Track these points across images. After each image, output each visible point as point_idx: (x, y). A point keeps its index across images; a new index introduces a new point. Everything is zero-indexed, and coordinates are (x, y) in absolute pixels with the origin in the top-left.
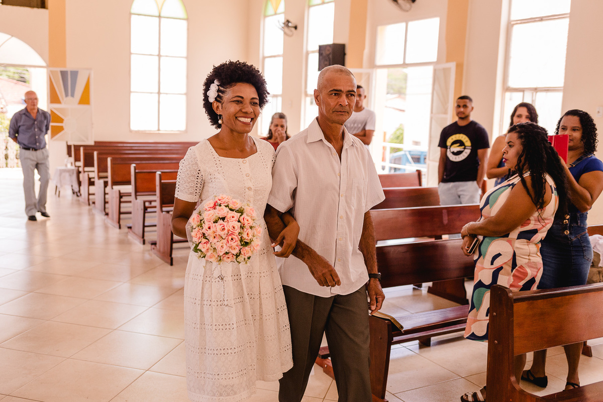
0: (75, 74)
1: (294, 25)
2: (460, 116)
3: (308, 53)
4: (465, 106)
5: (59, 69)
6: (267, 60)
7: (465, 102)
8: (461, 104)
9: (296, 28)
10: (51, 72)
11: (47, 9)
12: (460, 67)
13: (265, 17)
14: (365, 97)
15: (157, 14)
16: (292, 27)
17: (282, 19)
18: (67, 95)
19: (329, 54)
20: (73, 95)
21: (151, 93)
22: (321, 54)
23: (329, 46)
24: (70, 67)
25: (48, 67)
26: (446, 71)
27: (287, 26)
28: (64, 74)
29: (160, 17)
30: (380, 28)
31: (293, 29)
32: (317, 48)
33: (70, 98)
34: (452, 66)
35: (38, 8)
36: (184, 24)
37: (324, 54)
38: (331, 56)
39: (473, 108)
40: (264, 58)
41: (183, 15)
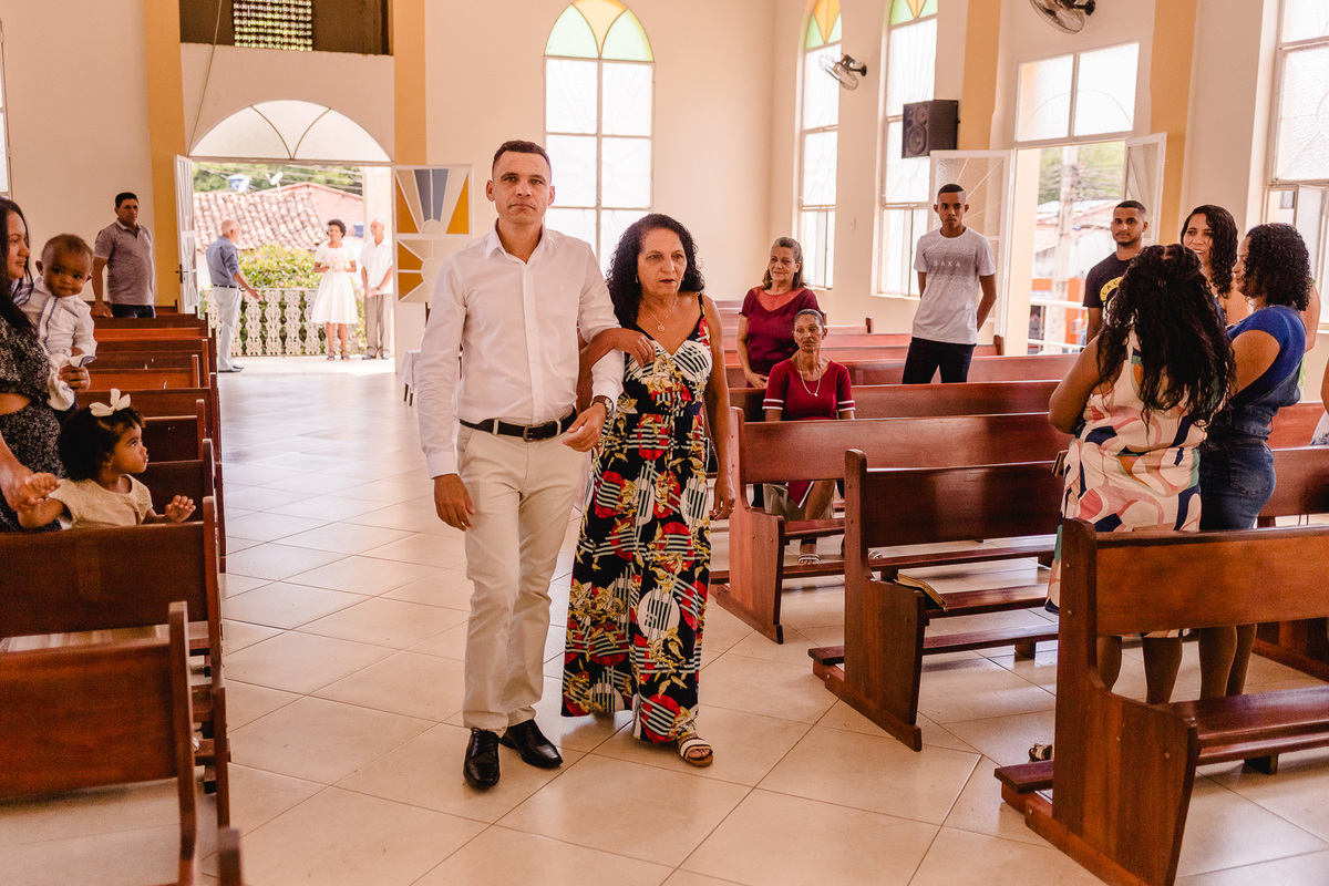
0: (441, 175)
1: (860, 67)
2: (1121, 240)
3: (886, 122)
4: (1131, 221)
5: (413, 168)
6: (809, 138)
7: (1133, 213)
8: (1124, 218)
9: (863, 71)
10: (398, 171)
11: (392, 55)
12: (1176, 142)
13: (806, 51)
14: (967, 208)
15: (596, 56)
16: (855, 70)
17: (836, 54)
18: (427, 217)
19: (925, 122)
20: (437, 217)
21: (584, 208)
22: (907, 123)
23: (925, 104)
24: (432, 162)
25: (393, 163)
26: (1149, 149)
27: (847, 68)
28: (421, 176)
29: (600, 59)
30: (1024, 67)
31: (858, 74)
32: (901, 112)
33: (432, 221)
34: (1160, 139)
35: (376, 54)
36: (645, 72)
37: (915, 124)
38: (927, 126)
39: (1146, 225)
40: (804, 133)
41: (645, 54)
